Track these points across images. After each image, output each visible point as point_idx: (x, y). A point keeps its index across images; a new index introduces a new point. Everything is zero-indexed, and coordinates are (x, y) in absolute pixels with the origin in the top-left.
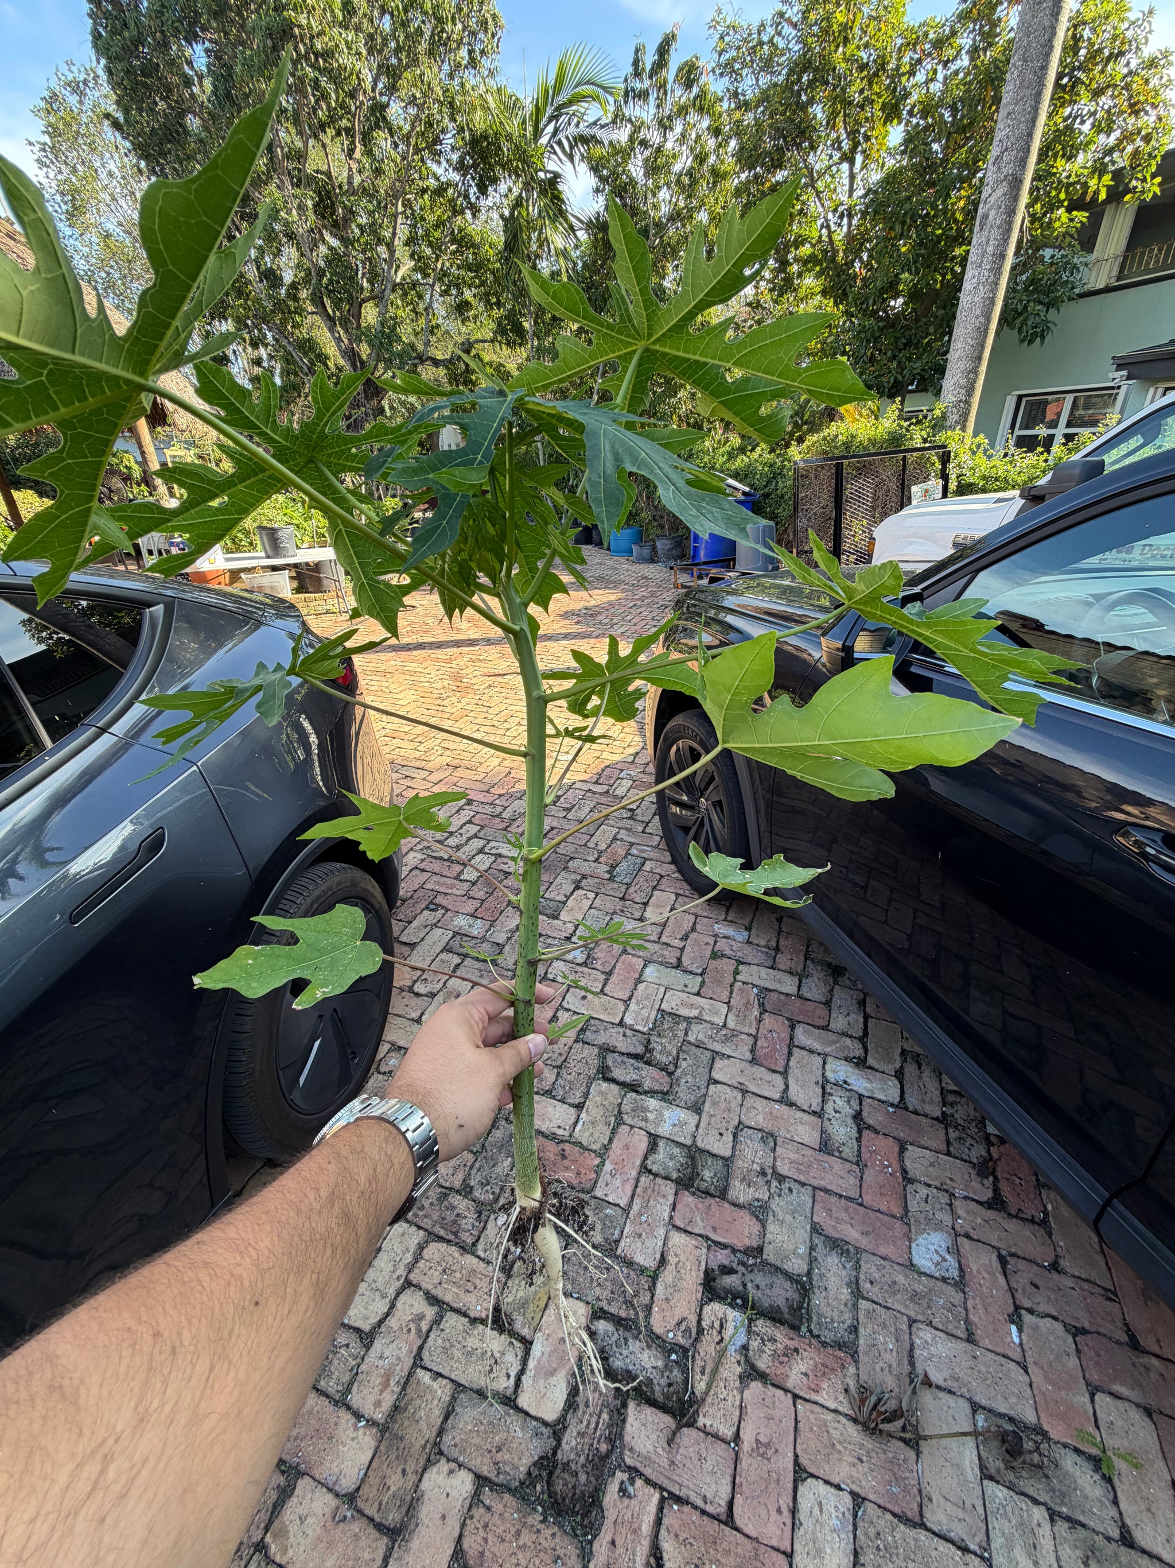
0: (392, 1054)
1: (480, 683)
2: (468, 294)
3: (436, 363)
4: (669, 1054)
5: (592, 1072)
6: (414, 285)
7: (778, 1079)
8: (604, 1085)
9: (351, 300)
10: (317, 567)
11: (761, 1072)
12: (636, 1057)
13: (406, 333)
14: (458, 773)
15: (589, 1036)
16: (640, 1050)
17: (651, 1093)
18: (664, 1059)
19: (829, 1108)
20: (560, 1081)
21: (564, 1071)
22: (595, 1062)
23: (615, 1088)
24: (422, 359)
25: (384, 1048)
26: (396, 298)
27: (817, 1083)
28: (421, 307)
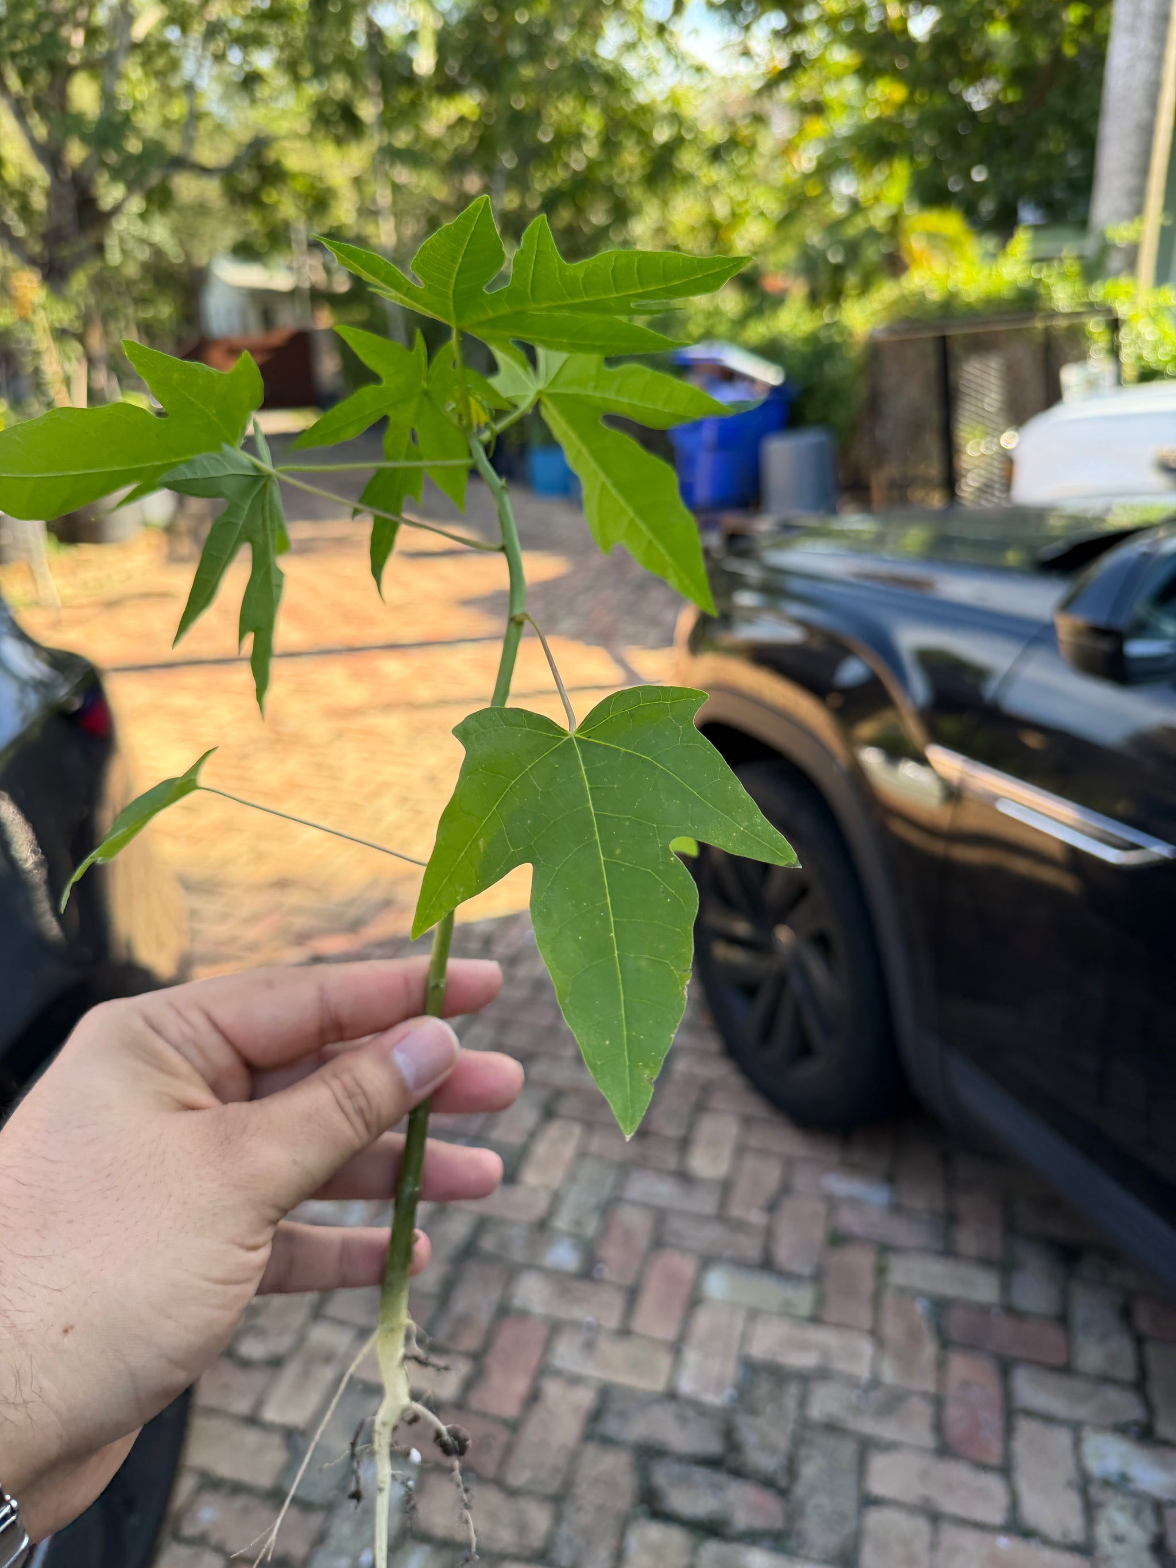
0: (207, 1497)
1: (319, 730)
3: (204, 171)
4: (773, 1450)
5: (624, 1501)
6: (166, 46)
7: (994, 1485)
8: (654, 1532)
9: (50, 67)
11: (959, 1472)
12: (711, 1463)
14: (294, 898)
15: (611, 1426)
16: (714, 1446)
17: (752, 1537)
18: (767, 1462)
19: (1102, 1532)
20: (565, 1530)
21: (569, 1510)
22: (627, 1483)
23: (675, 1537)
24: (178, 165)
25: (186, 1485)
26: (132, 67)
27: (1070, 1484)
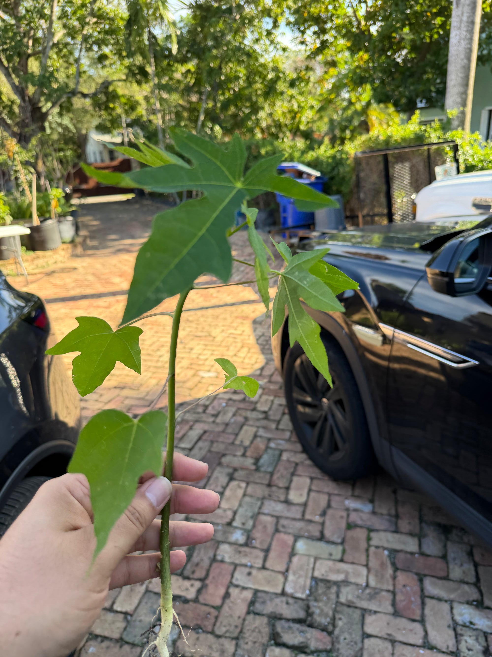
0: (91, 643)
2: (106, 50)
3: (85, 96)
4: (327, 616)
5: (265, 639)
6: (66, 45)
7: (417, 627)
8: (277, 650)
9: (19, 55)
11: (402, 622)
12: (300, 621)
13: (61, 76)
15: (258, 607)
16: (302, 615)
17: (317, 652)
18: (324, 621)
19: (463, 646)
20: (240, 652)
21: (241, 642)
22: (266, 630)
23: (286, 653)
24: (74, 93)
26: (53, 54)
27: (449, 626)
28: (71, 60)
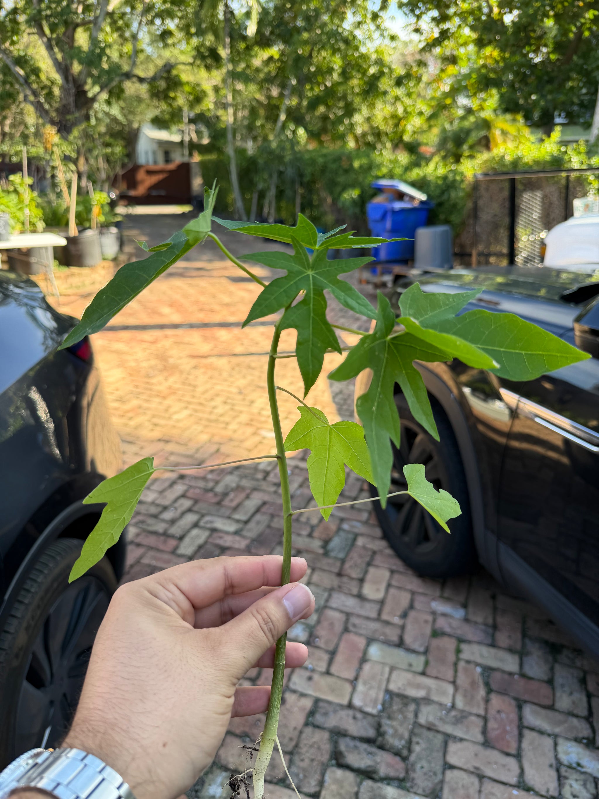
1: (186, 364)
2: (171, 25)
3: (141, 80)
4: (401, 738)
5: (325, 757)
7: (512, 762)
8: (339, 773)
10: (28, 253)
11: (495, 755)
12: (368, 741)
13: (114, 54)
14: (170, 447)
15: (319, 719)
16: (371, 733)
17: (388, 780)
18: (398, 743)
19: (567, 791)
21: (296, 758)
22: (327, 747)
23: (350, 776)
24: (128, 76)
26: (106, 25)
27: (551, 766)
28: (127, 34)
